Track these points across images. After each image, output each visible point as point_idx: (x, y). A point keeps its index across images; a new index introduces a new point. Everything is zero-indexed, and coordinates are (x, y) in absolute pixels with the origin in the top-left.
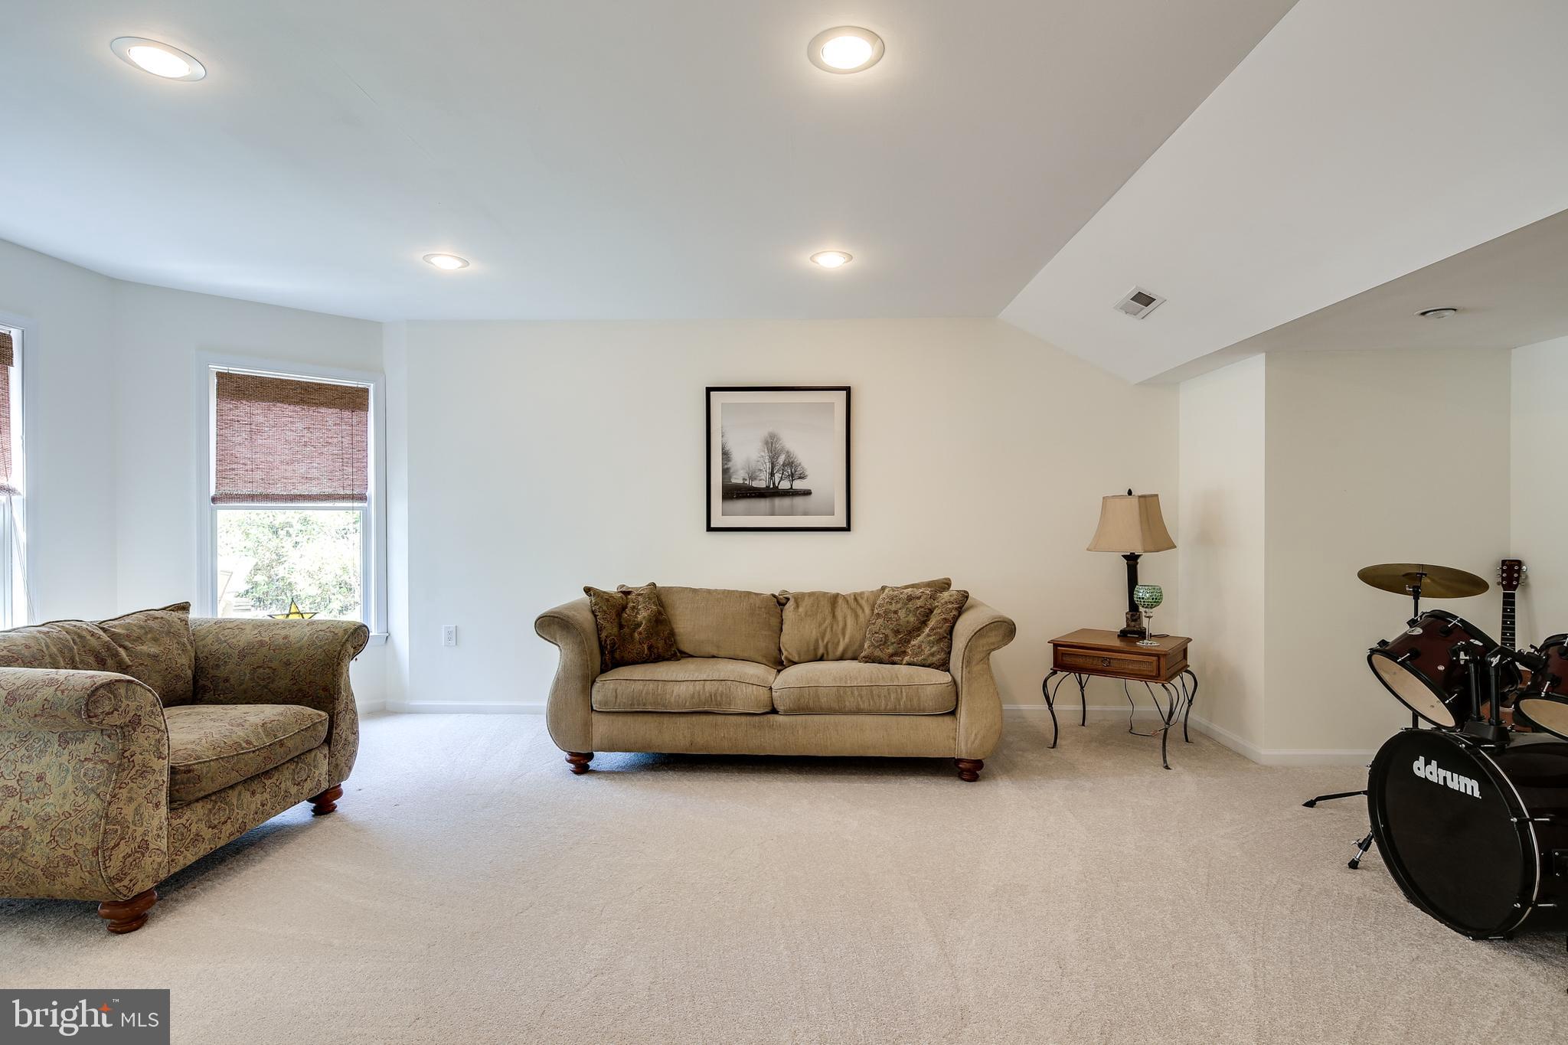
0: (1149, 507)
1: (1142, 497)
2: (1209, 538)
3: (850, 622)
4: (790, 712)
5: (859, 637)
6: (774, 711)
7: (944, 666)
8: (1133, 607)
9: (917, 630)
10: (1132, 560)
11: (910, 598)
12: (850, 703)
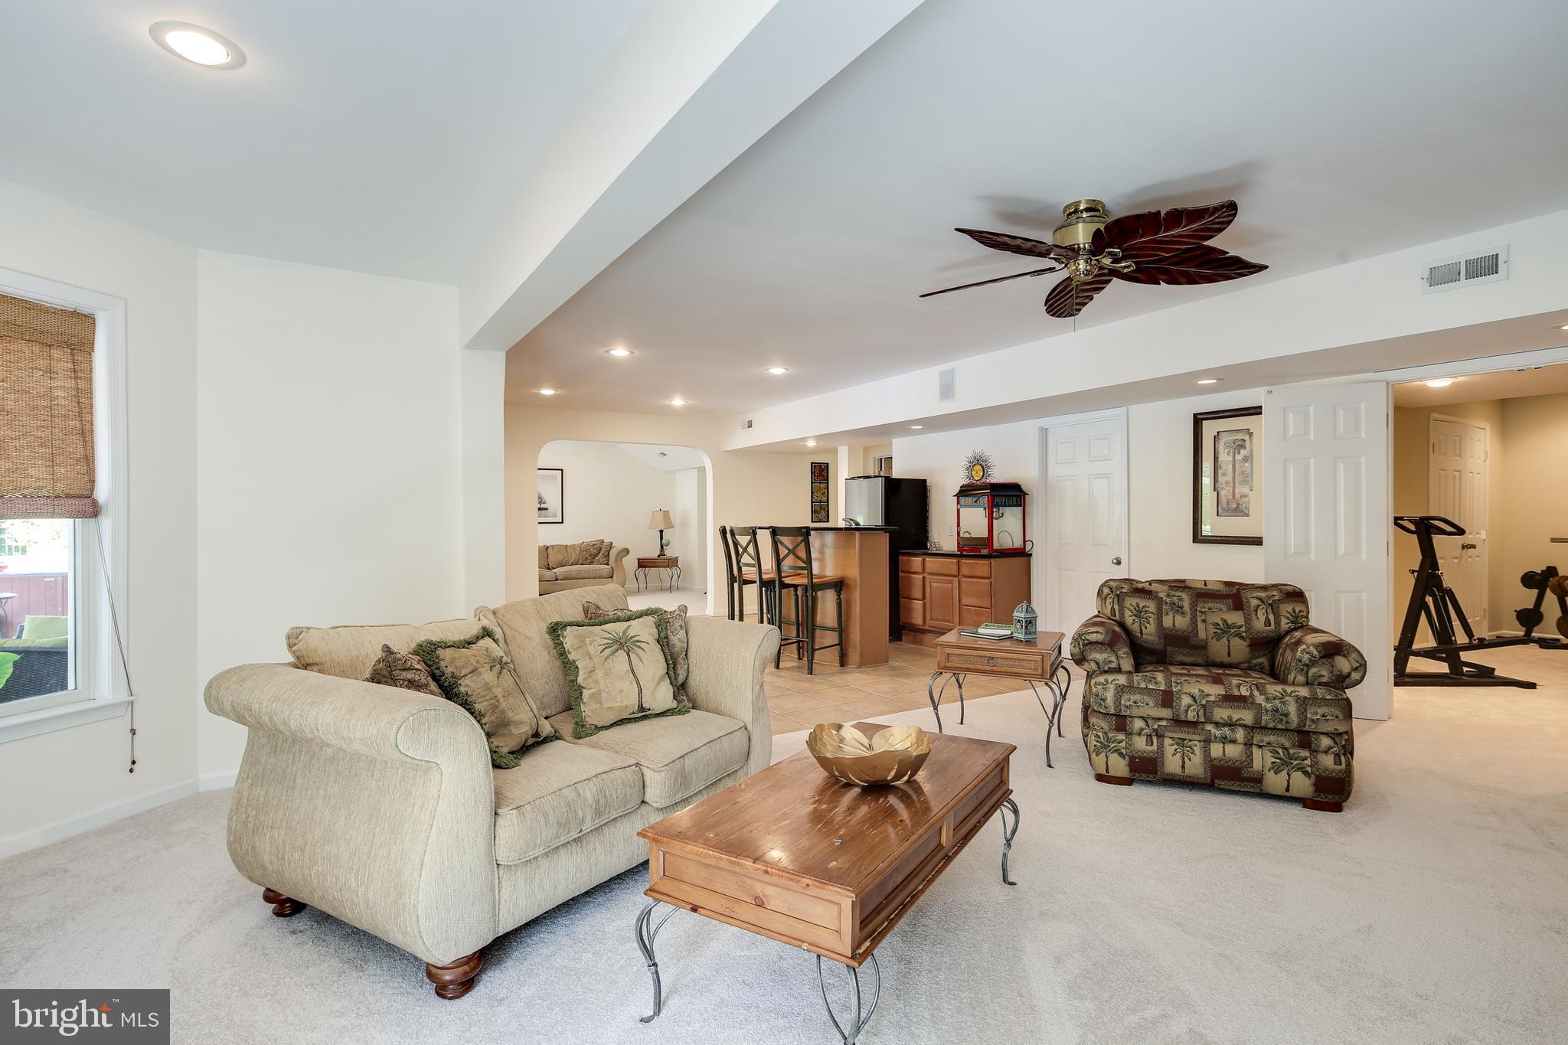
0: (666, 514)
1: (664, 511)
2: (685, 524)
3: (573, 553)
4: (561, 580)
5: (577, 558)
6: (557, 580)
7: (607, 564)
8: (662, 547)
9: (597, 555)
10: (661, 531)
11: (594, 545)
12: (581, 576)
